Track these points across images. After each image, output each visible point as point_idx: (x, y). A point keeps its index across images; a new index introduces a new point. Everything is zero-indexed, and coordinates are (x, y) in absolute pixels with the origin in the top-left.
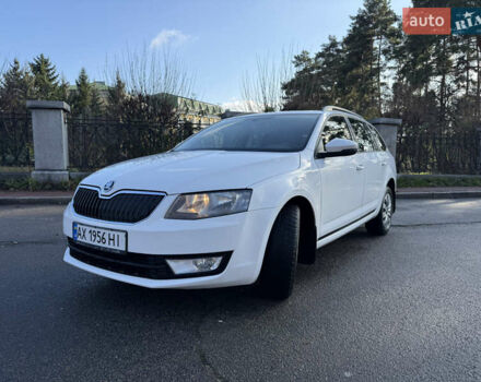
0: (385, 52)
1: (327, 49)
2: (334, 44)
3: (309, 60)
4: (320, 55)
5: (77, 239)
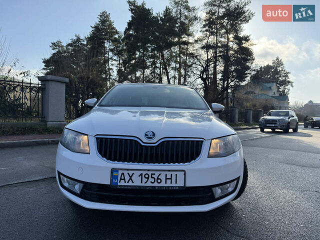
0: (112, 50)
1: (74, 42)
2: (79, 39)
3: (62, 46)
4: (69, 45)
5: (119, 184)
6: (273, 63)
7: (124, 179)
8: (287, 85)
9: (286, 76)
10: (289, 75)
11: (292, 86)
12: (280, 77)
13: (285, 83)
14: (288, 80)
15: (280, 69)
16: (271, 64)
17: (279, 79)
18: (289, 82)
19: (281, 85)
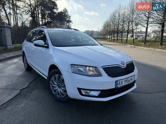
5: (118, 87)
6: (63, 11)
7: (120, 84)
8: (70, 23)
9: (70, 18)
10: (71, 17)
11: (72, 23)
12: (67, 18)
13: (69, 21)
14: (70, 20)
15: (66, 14)
16: (62, 11)
17: (66, 19)
18: (71, 21)
19: (68, 23)
